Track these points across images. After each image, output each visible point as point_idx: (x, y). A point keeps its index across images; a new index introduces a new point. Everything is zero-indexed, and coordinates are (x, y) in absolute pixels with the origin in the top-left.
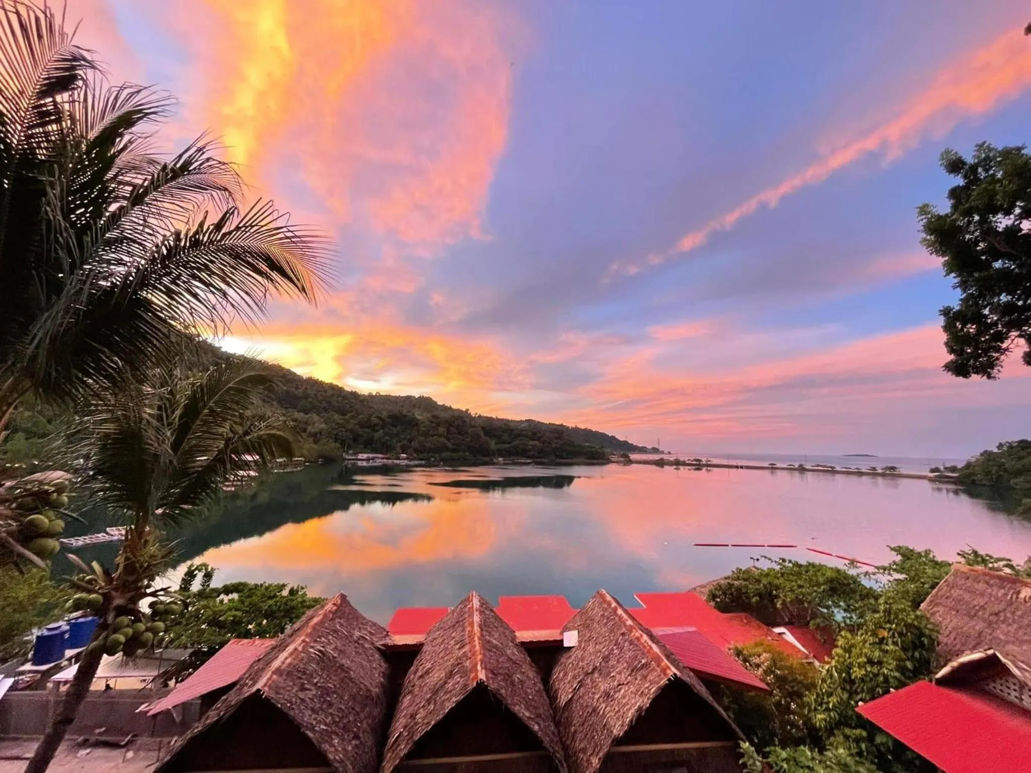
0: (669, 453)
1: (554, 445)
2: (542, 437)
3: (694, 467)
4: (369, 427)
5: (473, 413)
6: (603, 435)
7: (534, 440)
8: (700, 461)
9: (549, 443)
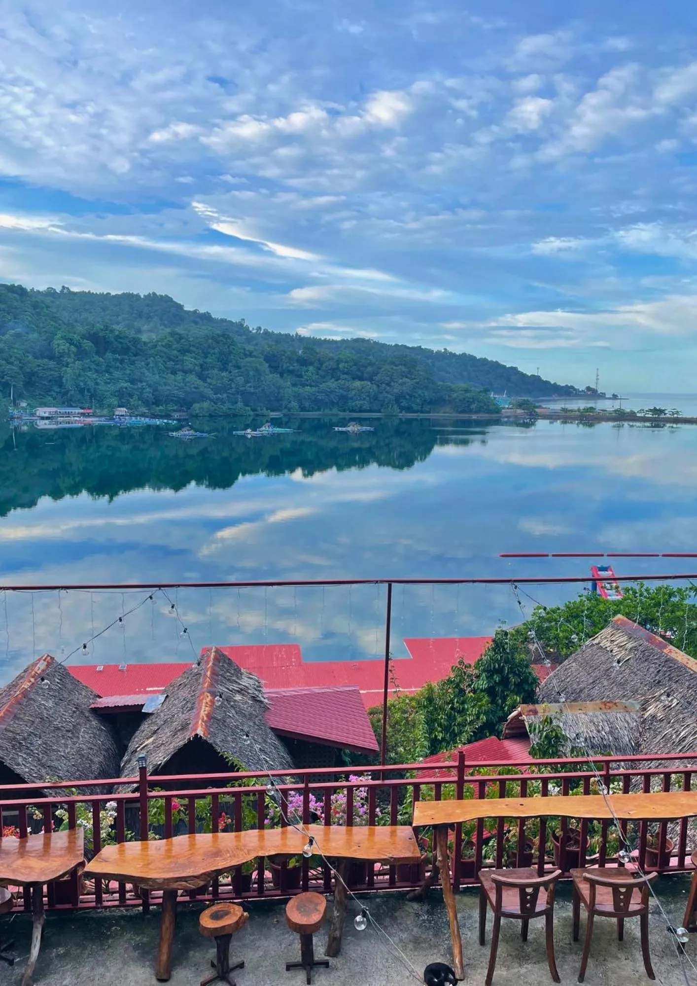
0: (615, 397)
1: (396, 390)
2: (376, 374)
3: (648, 424)
4: (51, 358)
5: (252, 326)
6: (496, 365)
7: (361, 379)
8: (661, 411)
9: (388, 384)
